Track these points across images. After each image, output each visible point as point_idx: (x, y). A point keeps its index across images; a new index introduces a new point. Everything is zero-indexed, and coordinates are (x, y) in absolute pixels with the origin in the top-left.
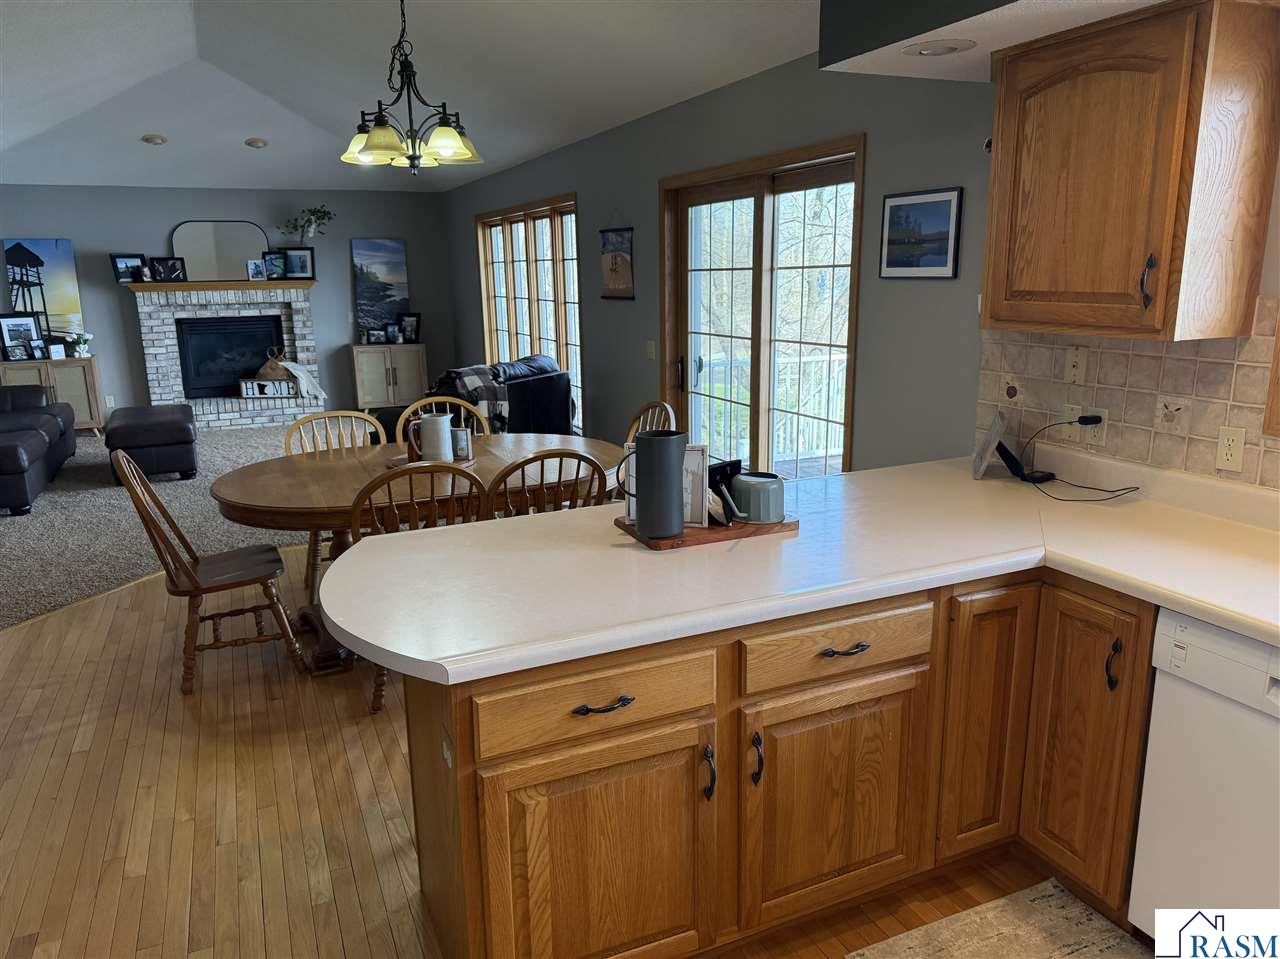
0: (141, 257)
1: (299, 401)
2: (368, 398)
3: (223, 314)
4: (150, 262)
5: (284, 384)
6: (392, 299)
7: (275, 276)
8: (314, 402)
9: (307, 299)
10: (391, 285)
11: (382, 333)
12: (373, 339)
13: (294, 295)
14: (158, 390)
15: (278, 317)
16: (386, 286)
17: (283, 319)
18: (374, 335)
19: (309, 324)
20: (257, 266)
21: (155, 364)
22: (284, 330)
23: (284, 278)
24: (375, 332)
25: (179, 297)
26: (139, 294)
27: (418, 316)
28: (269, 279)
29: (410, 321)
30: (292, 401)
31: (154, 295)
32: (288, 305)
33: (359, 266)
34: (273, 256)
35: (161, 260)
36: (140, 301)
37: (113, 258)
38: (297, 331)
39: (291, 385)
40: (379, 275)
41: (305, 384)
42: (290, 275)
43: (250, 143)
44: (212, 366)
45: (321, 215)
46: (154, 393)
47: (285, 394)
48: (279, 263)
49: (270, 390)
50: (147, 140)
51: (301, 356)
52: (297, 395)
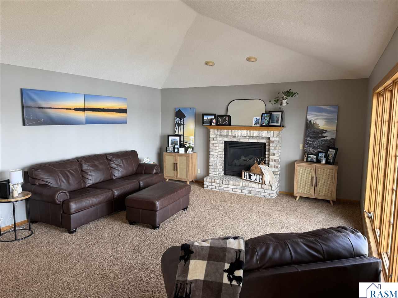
0: (215, 115)
1: (263, 186)
2: (300, 191)
3: (242, 140)
4: (217, 117)
5: (258, 176)
6: (326, 138)
7: (264, 124)
8: (270, 188)
9: (278, 136)
10: (326, 131)
11: (315, 157)
12: (309, 159)
13: (272, 134)
14: (212, 170)
15: (265, 144)
16: (323, 131)
17: (266, 145)
18: (310, 157)
19: (277, 148)
20: (257, 119)
21: (213, 159)
22: (267, 150)
23: (268, 125)
24: (312, 156)
25: (224, 132)
26: (211, 130)
27: (336, 149)
28: (262, 126)
29: (332, 152)
30: (260, 185)
31: (216, 131)
32: (269, 138)
33: (309, 120)
34: (266, 115)
35: (222, 116)
36: (211, 133)
37: (203, 115)
38: (271, 151)
39: (261, 177)
40: (319, 125)
41: (268, 177)
42: (271, 124)
43: (248, 60)
44: (237, 162)
45: (289, 94)
46: (211, 171)
47: (258, 181)
48: (267, 118)
49: (253, 178)
50: (207, 63)
51: (271, 163)
52: (262, 183)
